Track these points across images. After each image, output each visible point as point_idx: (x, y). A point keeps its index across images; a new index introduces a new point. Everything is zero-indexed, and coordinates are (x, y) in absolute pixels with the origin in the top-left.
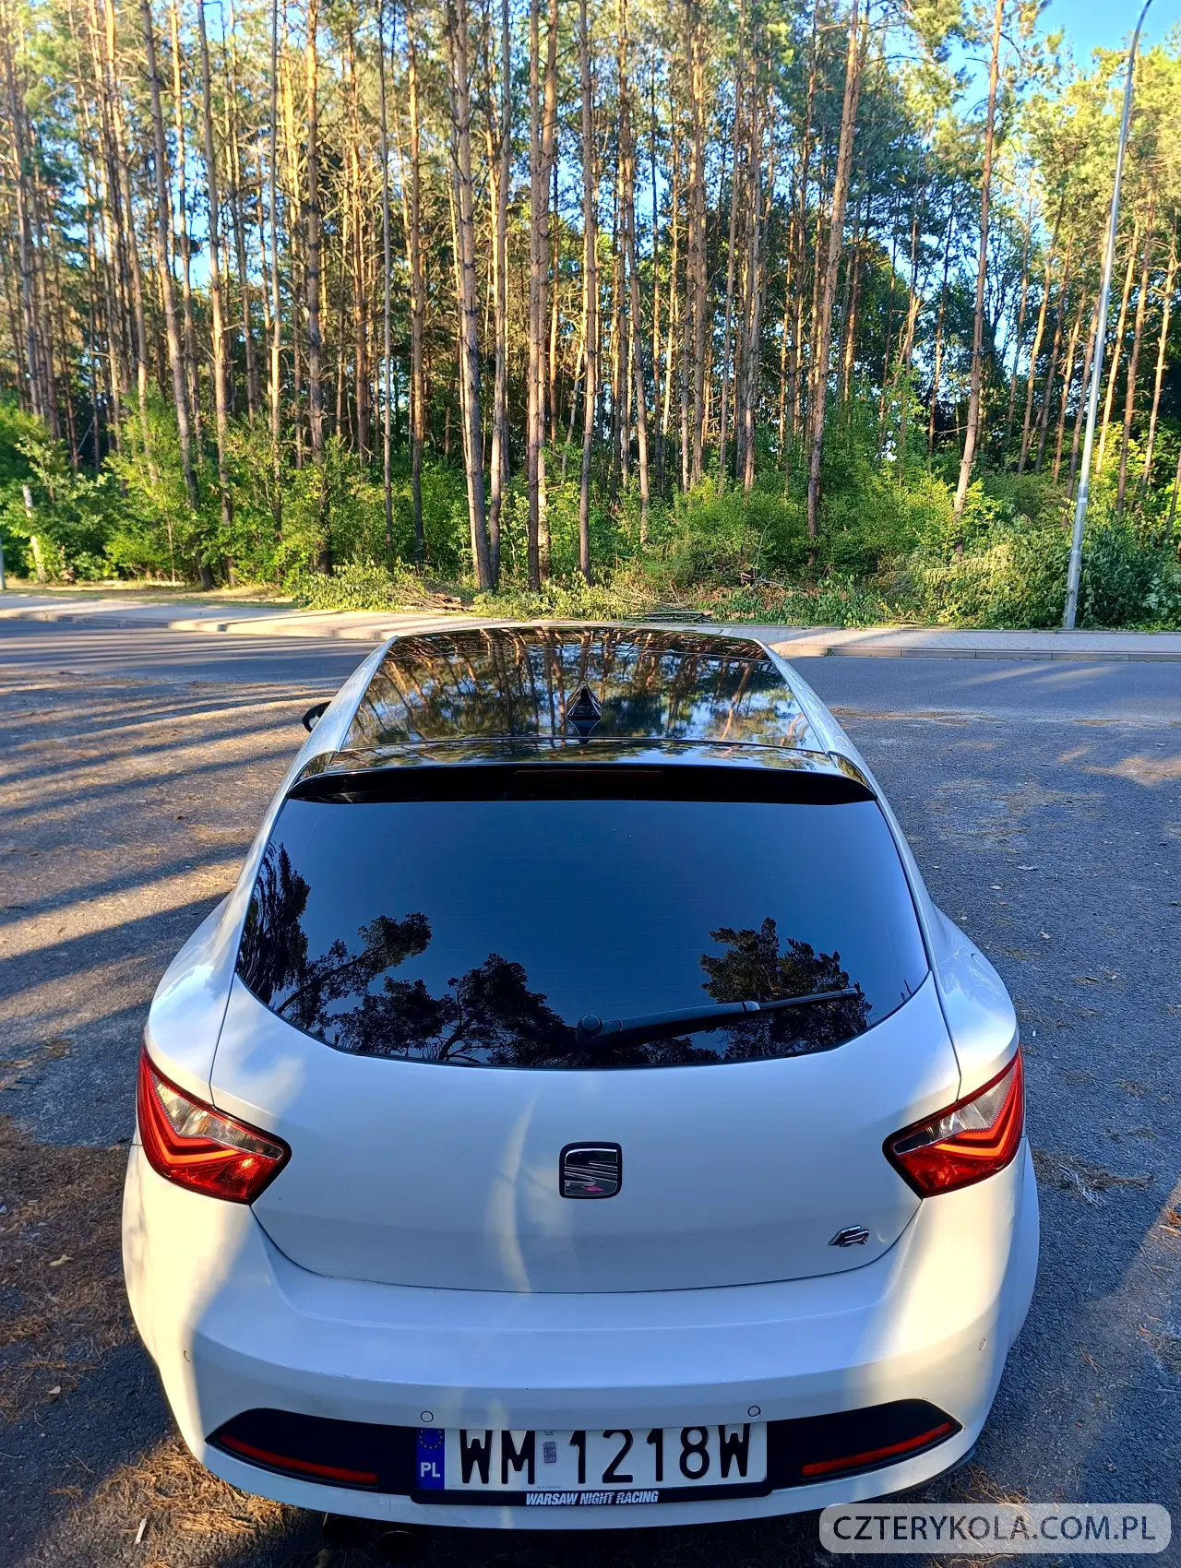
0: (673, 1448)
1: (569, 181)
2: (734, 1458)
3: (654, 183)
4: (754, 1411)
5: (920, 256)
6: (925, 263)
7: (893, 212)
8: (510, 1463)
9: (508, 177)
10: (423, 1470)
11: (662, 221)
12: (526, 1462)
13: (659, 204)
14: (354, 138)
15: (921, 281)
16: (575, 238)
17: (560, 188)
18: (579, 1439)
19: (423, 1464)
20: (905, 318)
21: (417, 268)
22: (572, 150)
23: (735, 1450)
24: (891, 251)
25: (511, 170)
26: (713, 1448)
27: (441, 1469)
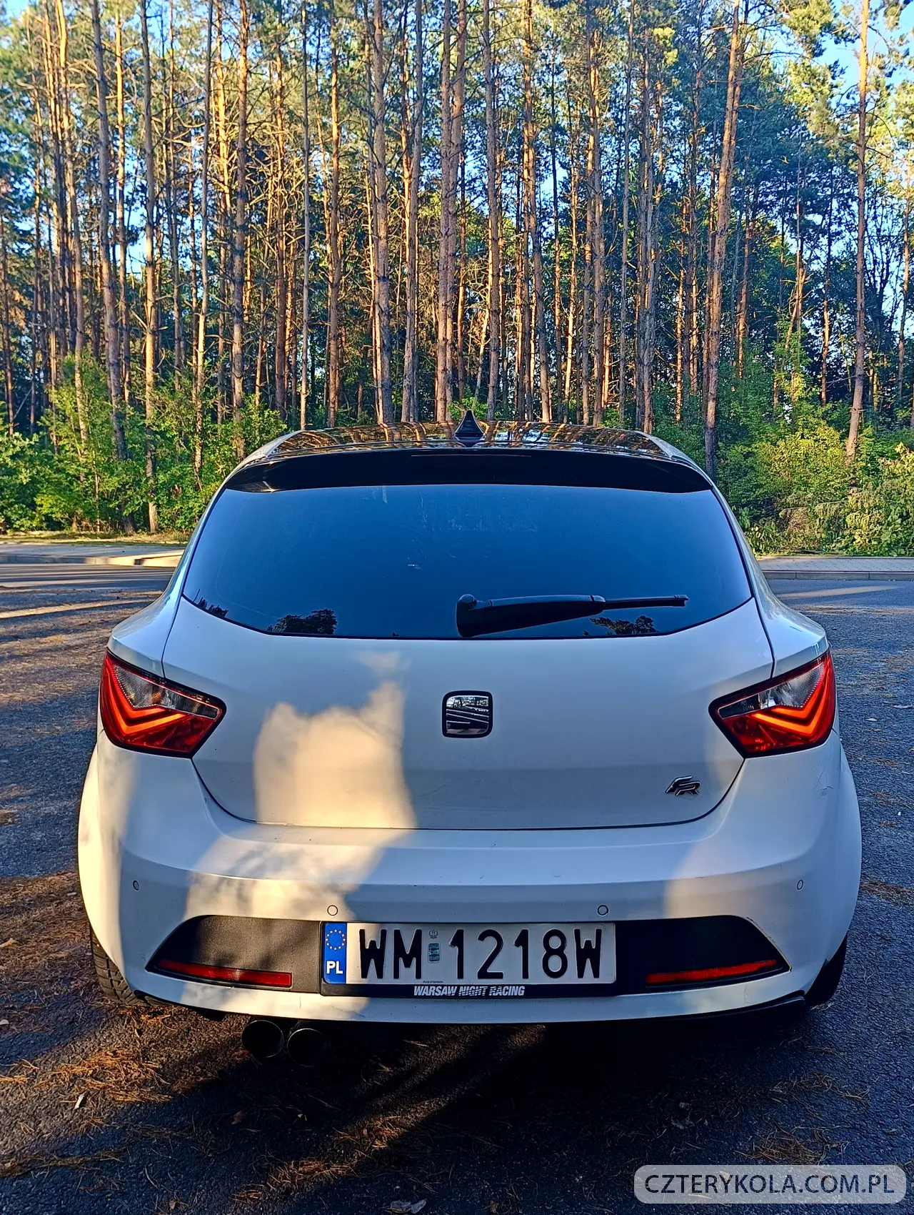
0: (536, 951)
1: (475, 173)
2: (588, 962)
3: (554, 171)
4: (603, 910)
5: (806, 232)
6: (810, 239)
7: (780, 195)
8: (401, 960)
9: (420, 170)
10: (329, 967)
11: (562, 205)
12: (414, 961)
13: (558, 191)
14: (279, 136)
15: (807, 255)
16: (481, 221)
17: (467, 178)
18: (458, 941)
19: (329, 963)
20: (792, 286)
21: (335, 249)
22: (478, 145)
23: (589, 954)
24: (779, 228)
25: (422, 165)
26: (571, 952)
27: (343, 967)
